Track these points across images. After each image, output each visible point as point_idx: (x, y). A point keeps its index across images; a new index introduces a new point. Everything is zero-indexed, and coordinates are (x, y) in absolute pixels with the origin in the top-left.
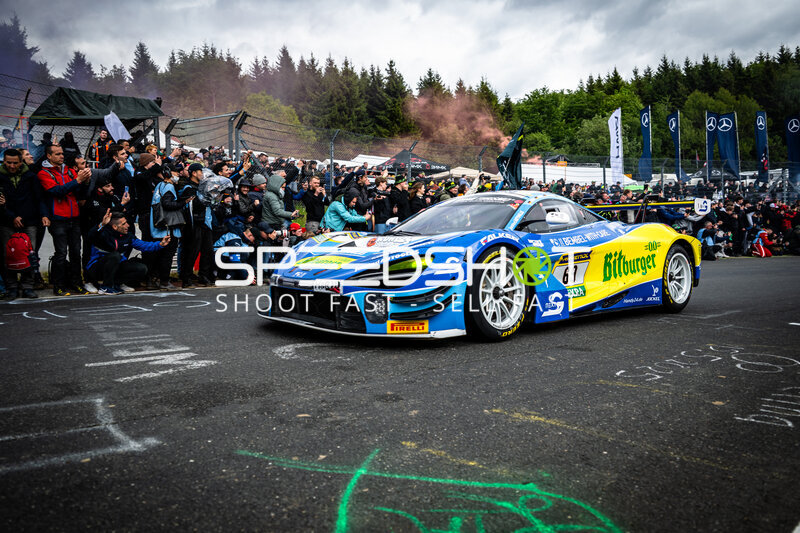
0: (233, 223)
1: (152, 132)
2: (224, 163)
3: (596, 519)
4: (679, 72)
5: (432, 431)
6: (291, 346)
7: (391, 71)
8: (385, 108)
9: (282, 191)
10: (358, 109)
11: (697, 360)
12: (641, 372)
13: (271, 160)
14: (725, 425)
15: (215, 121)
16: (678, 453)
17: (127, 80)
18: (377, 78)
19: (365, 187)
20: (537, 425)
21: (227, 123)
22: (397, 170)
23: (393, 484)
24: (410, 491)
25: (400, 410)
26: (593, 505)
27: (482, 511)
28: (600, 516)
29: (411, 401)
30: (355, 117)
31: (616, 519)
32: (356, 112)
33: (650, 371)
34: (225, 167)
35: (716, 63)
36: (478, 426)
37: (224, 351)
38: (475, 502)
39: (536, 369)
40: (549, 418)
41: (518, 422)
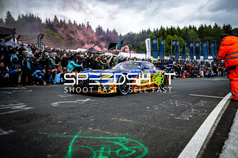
0: (39, 67)
1: (12, 39)
2: (36, 49)
3: (140, 145)
5: (97, 125)
6: (57, 103)
9: (54, 58)
11: (167, 104)
12: (153, 107)
13: (52, 49)
14: (173, 120)
15: (33, 36)
16: (161, 127)
17: (4, 22)
19: (80, 57)
20: (126, 122)
21: (37, 37)
23: (85, 139)
24: (90, 141)
25: (88, 119)
26: (139, 141)
27: (110, 145)
28: (141, 144)
29: (92, 117)
31: (145, 145)
33: (156, 107)
34: (37, 50)
36: (110, 123)
37: (36, 104)
38: (108, 143)
39: (126, 107)
40: (129, 120)
41: (121, 121)
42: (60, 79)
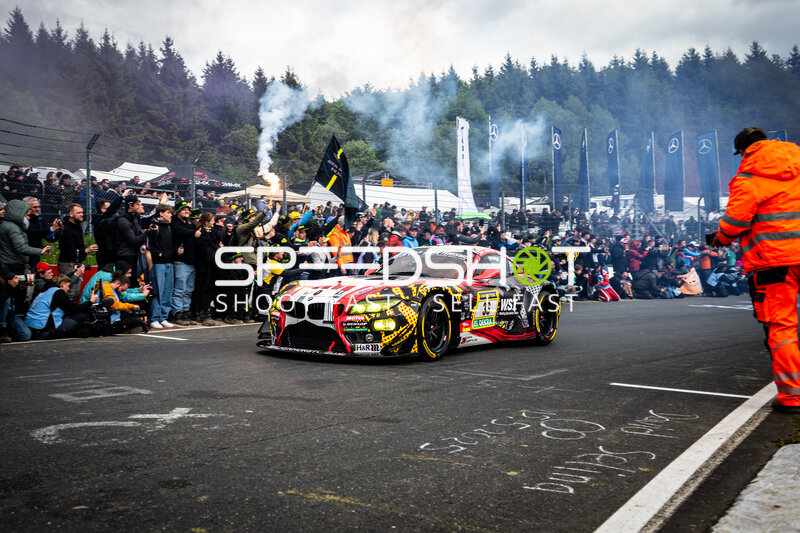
4: (525, 72)
7: (168, 52)
8: (159, 101)
9: (26, 220)
10: (124, 100)
11: (506, 428)
12: (446, 444)
18: (148, 58)
19: (138, 216)
20: (331, 504)
22: (177, 187)
30: (119, 111)
32: (120, 104)
33: (456, 443)
35: (565, 65)
39: (336, 445)
40: (345, 496)
41: (312, 503)
42: (51, 315)
